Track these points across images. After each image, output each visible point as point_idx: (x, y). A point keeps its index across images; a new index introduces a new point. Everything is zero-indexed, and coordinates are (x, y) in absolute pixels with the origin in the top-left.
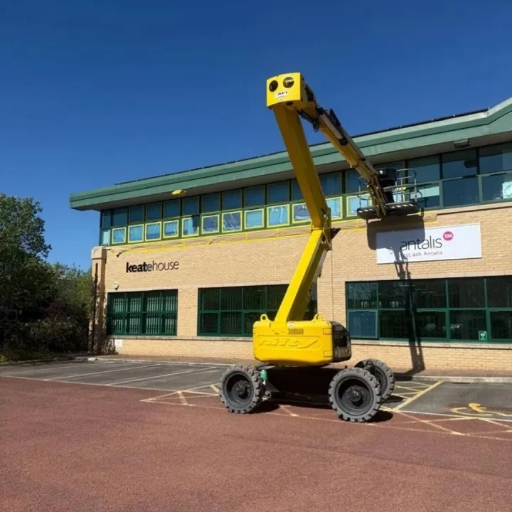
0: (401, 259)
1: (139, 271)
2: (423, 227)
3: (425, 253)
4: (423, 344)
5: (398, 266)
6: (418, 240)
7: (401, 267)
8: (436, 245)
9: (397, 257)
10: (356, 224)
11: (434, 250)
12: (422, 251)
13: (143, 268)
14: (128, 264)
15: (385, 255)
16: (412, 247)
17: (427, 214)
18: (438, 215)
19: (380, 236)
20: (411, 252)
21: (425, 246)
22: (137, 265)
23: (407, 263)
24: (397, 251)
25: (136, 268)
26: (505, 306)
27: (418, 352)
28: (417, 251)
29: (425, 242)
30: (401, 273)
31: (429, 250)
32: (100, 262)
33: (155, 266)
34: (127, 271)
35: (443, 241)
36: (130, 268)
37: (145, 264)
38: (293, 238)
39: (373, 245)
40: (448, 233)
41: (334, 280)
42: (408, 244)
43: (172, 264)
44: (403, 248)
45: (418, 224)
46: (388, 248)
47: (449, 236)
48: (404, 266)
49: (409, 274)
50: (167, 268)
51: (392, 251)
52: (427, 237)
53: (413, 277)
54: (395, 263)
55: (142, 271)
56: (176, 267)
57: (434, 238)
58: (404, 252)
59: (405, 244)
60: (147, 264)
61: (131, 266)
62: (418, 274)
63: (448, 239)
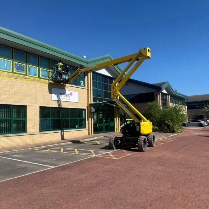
0: (59, 99)
2: (65, 89)
3: (66, 99)
5: (58, 102)
6: (64, 94)
7: (59, 102)
8: (69, 96)
10: (44, 81)
11: (68, 98)
12: (65, 98)
15: (54, 97)
16: (62, 95)
17: (67, 85)
18: (69, 86)
19: (53, 89)
20: (62, 97)
21: (66, 96)
23: (61, 101)
24: (58, 96)
26: (81, 117)
27: (63, 134)
28: (64, 97)
29: (66, 95)
30: (59, 105)
31: (67, 98)
35: (70, 95)
39: (51, 92)
40: (71, 93)
41: (35, 105)
42: (61, 94)
44: (60, 96)
46: (55, 94)
47: (71, 94)
48: (60, 102)
49: (61, 105)
51: (56, 96)
52: (66, 93)
53: (63, 107)
54: (57, 101)
57: (68, 94)
58: (60, 97)
59: (60, 94)
62: (64, 106)
63: (71, 95)
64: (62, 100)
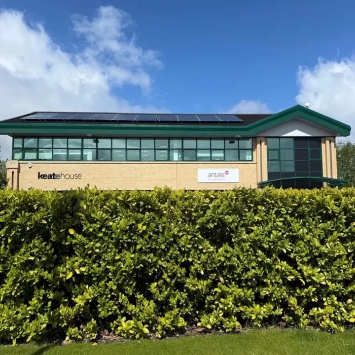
1: (49, 178)
6: (215, 173)
8: (222, 176)
11: (222, 178)
12: (217, 178)
13: (53, 176)
14: (39, 173)
16: (213, 176)
18: (224, 163)
21: (218, 176)
22: (47, 174)
25: (47, 176)
28: (215, 178)
32: (16, 171)
33: (63, 176)
34: (39, 178)
37: (54, 174)
40: (227, 171)
42: (211, 174)
43: (77, 176)
50: (72, 177)
55: (51, 178)
56: (79, 177)
60: (56, 174)
61: (42, 175)
62: (215, 188)
63: (227, 174)
64: (212, 181)
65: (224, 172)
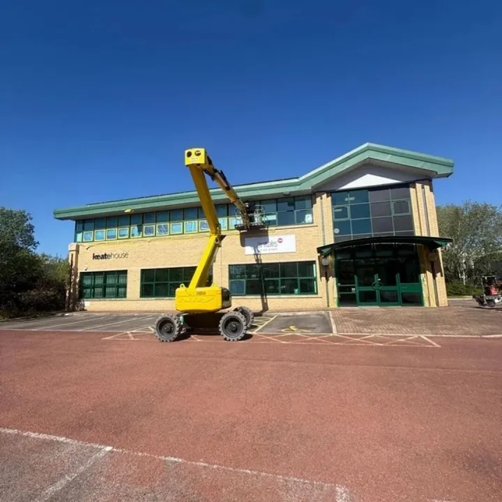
0: (257, 252)
1: (101, 259)
2: (267, 235)
4: (268, 297)
5: (256, 256)
6: (266, 242)
8: (275, 245)
9: (255, 251)
10: (234, 233)
11: (274, 248)
12: (268, 248)
13: (105, 257)
14: (94, 254)
15: (249, 250)
16: (263, 245)
17: (270, 229)
18: (275, 229)
19: (247, 240)
20: (262, 249)
21: (269, 246)
22: (100, 255)
23: (260, 254)
24: (255, 248)
25: (100, 257)
26: (306, 276)
27: (265, 301)
28: (265, 248)
29: (269, 243)
30: (257, 260)
31: (271, 248)
32: (74, 253)
33: (113, 256)
34: (93, 259)
35: (277, 243)
36: (96, 257)
37: (105, 255)
38: (199, 240)
39: (243, 244)
40: (280, 239)
41: (222, 264)
42: (261, 244)
43: (124, 255)
44: (258, 247)
45: (265, 234)
46: (251, 246)
48: (259, 256)
49: (261, 260)
50: (120, 257)
51: (252, 248)
52: (270, 241)
53: (263, 262)
54: (254, 254)
55: (103, 259)
56: (126, 256)
57: (274, 241)
58: (259, 249)
59: (259, 244)
60: (107, 254)
62: (265, 260)
63: (280, 242)
64: (262, 252)
65: (276, 240)
